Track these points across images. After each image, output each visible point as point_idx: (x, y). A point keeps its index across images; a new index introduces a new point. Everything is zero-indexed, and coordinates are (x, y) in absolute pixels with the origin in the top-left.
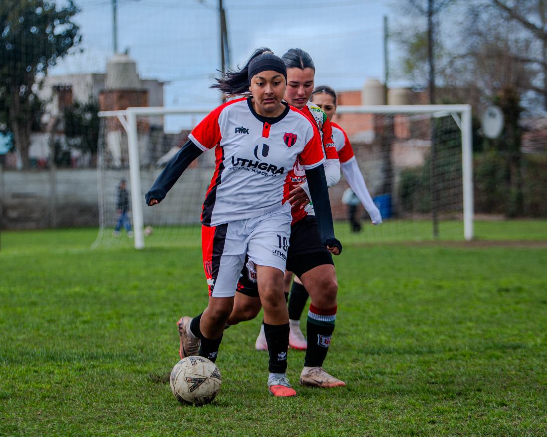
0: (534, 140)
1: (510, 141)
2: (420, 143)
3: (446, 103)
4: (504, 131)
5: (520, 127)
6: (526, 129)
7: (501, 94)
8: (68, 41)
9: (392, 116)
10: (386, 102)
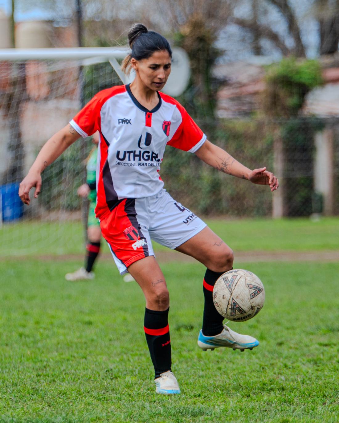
0: (237, 98)
1: (200, 101)
2: (64, 104)
3: (103, 44)
4: (191, 85)
5: (215, 79)
6: (224, 83)
7: (186, 30)
9: (23, 65)
10: (13, 43)
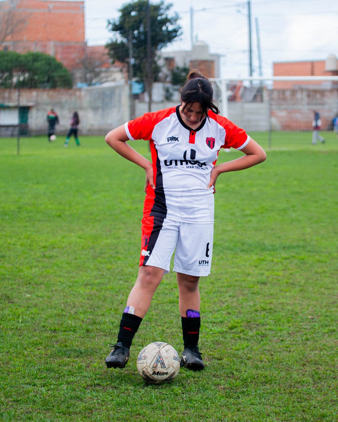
8: (173, 34)
